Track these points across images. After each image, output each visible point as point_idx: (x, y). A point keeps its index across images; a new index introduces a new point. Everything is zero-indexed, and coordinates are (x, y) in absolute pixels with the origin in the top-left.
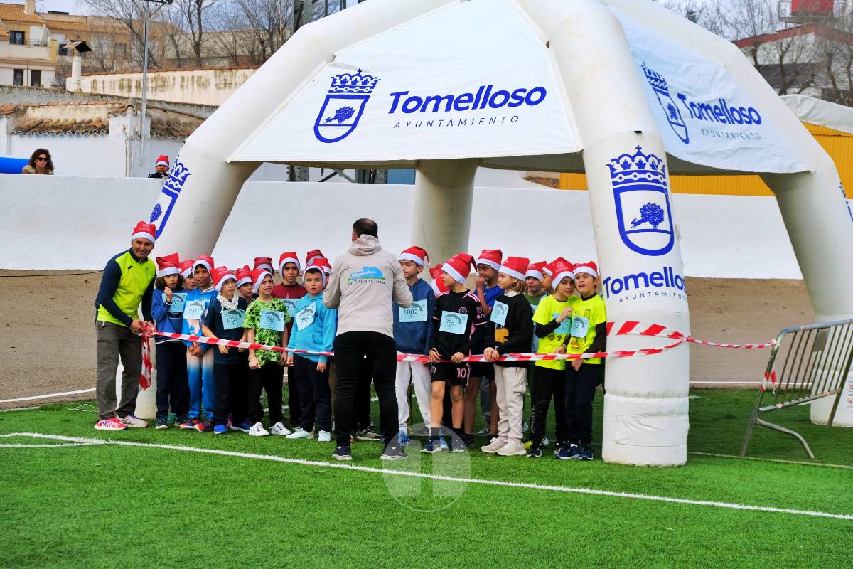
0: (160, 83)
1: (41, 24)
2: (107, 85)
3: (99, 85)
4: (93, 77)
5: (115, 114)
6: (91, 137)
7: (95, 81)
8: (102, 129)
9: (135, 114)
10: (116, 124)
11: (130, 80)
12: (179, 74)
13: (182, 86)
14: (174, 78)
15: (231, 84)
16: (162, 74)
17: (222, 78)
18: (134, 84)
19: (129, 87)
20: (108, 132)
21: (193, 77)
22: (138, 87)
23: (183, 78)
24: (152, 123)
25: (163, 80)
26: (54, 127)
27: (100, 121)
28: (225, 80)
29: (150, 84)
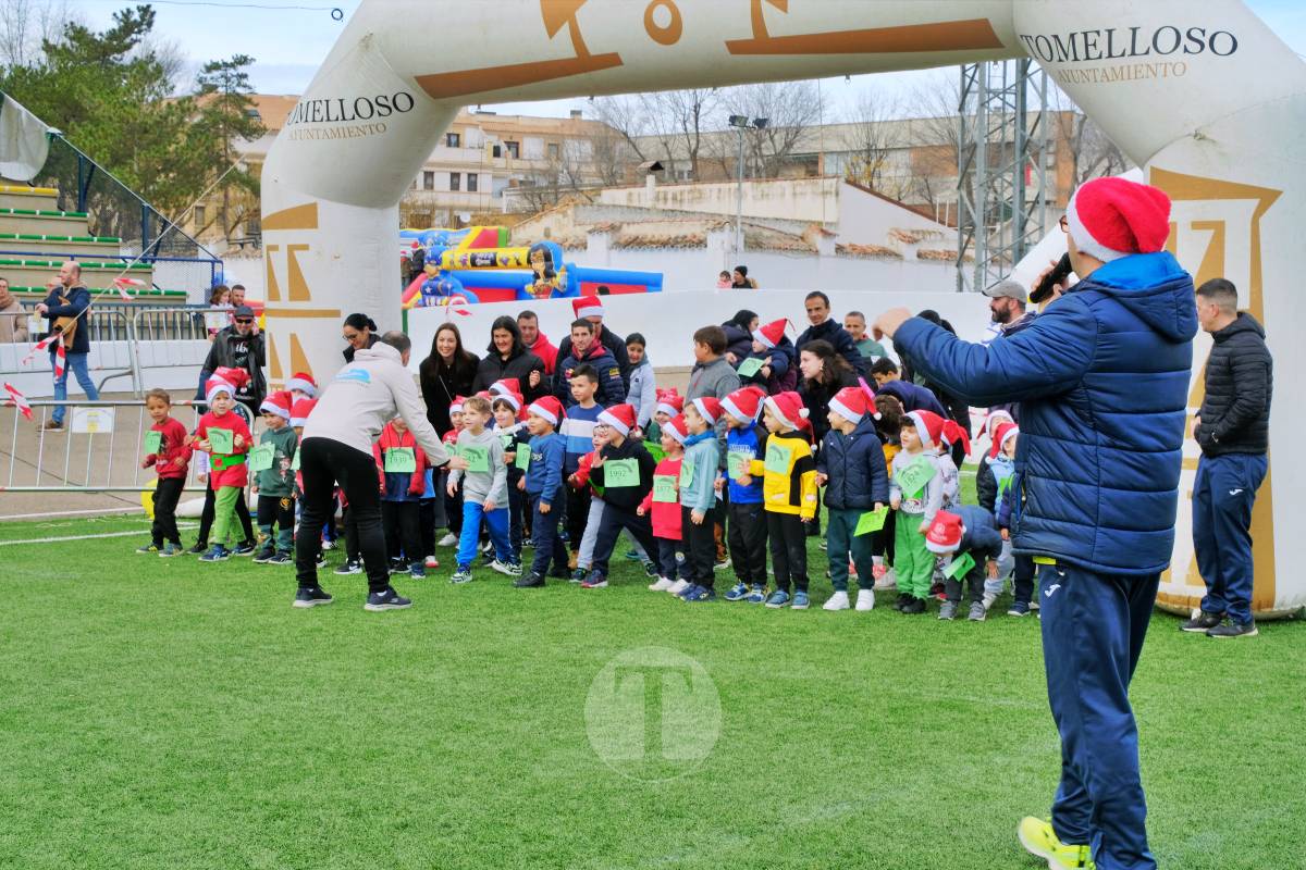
0: (697, 195)
1: (476, 126)
2: (642, 198)
3: (635, 197)
4: (628, 190)
5: (713, 230)
6: (688, 251)
7: (630, 194)
8: (701, 243)
9: (732, 230)
10: (713, 240)
11: (665, 194)
12: (715, 186)
13: (719, 198)
14: (711, 191)
15: (768, 195)
16: (699, 186)
17: (759, 189)
18: (670, 196)
19: (665, 199)
20: (706, 246)
21: (730, 189)
22: (674, 198)
23: (720, 190)
24: (746, 236)
25: (700, 191)
26: (651, 242)
27: (695, 237)
28: (762, 191)
29: (686, 196)
